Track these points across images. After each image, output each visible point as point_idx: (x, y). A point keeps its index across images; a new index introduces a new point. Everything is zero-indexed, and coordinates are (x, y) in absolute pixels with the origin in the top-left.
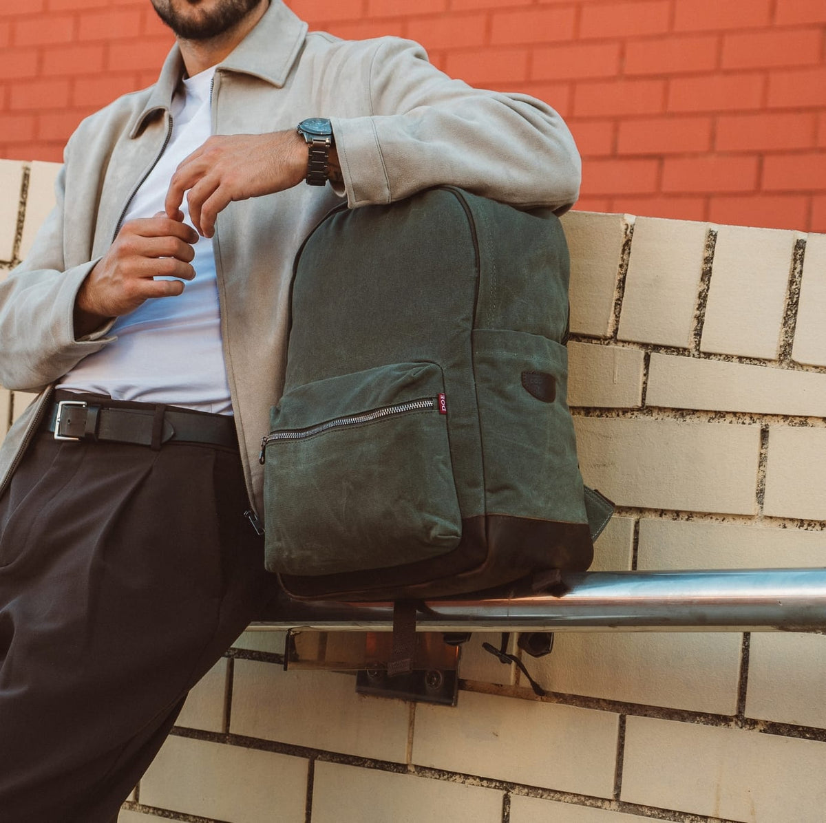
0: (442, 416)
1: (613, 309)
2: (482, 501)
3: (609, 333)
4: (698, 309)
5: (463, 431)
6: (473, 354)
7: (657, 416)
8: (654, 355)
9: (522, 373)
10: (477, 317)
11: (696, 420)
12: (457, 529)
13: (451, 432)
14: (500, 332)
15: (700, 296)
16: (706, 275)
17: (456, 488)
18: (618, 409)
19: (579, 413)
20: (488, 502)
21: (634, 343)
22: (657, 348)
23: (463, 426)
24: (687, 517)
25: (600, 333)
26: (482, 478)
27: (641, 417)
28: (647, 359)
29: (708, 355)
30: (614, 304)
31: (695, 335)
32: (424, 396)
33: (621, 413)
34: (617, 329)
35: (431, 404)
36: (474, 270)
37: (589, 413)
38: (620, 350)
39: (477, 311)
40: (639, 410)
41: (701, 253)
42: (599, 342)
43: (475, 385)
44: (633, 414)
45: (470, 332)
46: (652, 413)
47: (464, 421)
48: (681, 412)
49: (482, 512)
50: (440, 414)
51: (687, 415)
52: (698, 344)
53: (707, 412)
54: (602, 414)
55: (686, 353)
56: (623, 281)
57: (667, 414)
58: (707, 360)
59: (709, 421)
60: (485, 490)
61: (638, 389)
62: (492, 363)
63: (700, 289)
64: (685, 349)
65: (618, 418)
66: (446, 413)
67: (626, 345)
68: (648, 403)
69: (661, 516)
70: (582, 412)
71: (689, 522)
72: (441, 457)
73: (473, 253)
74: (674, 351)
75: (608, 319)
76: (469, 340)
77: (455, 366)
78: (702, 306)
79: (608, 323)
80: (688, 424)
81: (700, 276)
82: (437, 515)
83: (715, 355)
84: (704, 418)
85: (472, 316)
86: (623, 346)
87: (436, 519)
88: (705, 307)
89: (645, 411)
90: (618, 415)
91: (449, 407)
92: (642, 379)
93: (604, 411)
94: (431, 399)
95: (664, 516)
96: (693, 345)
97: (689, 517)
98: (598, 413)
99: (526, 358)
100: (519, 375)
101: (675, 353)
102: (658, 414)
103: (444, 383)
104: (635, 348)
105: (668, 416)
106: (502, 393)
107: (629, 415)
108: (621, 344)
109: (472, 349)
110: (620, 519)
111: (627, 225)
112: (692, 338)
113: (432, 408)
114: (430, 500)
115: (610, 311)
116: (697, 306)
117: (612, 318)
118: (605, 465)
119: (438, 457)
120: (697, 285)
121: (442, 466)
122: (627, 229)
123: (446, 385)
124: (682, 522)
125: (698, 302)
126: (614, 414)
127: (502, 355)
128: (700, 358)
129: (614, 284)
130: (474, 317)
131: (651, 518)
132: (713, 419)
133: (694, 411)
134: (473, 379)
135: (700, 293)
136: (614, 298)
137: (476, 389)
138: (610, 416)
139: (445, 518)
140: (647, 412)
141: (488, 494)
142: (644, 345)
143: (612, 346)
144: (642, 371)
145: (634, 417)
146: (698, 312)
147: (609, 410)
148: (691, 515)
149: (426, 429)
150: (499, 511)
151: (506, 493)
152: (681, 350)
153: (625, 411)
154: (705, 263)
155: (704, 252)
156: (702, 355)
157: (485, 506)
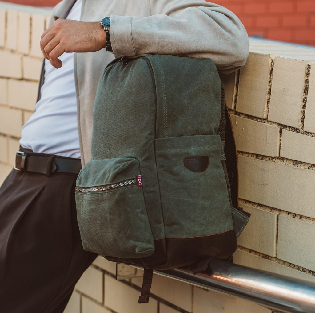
0: (140, 188)
1: (266, 104)
2: (163, 231)
3: (265, 117)
4: (303, 108)
5: (151, 194)
6: (155, 152)
7: (286, 162)
8: (284, 131)
9: (184, 159)
10: (157, 131)
11: (303, 167)
12: (152, 246)
13: (145, 195)
14: (169, 139)
15: (304, 101)
16: (306, 89)
17: (150, 225)
18: (269, 157)
19: (254, 156)
20: (166, 231)
21: (276, 123)
22: (285, 127)
23: (151, 192)
24: (299, 217)
25: (261, 116)
26: (162, 219)
27: (279, 162)
28: (281, 131)
29: (308, 133)
30: (266, 102)
31: (302, 121)
32: (129, 178)
33: (271, 159)
34: (268, 115)
35: (132, 182)
36: (154, 106)
37: (258, 156)
38: (269, 126)
39: (157, 128)
40: (278, 158)
41: (303, 78)
42: (261, 121)
43: (157, 169)
44: (276, 160)
45: (153, 141)
46: (284, 160)
47: (152, 189)
48: (297, 162)
49: (164, 237)
50: (138, 187)
51: (299, 163)
52: (303, 127)
53: (308, 164)
54: (263, 158)
55: (298, 131)
56: (270, 90)
57: (290, 162)
58: (307, 136)
59: (309, 169)
60: (164, 225)
61: (277, 147)
62: (165, 157)
63: (304, 97)
64: (297, 129)
65: (269, 161)
66: (142, 186)
67: (272, 123)
68: (281, 155)
69: (288, 214)
70: (255, 156)
71: (300, 220)
72: (139, 210)
73: (154, 96)
74: (293, 129)
75: (264, 110)
76: (153, 145)
77: (146, 160)
78: (304, 106)
79: (264, 111)
80: (299, 169)
81: (303, 90)
82: (138, 241)
83: (311, 133)
84: (306, 167)
85: (154, 131)
86: (271, 124)
87: (137, 243)
88: (306, 107)
89: (281, 159)
90: (270, 160)
91: (143, 182)
92: (278, 142)
93: (264, 157)
94: (133, 179)
95: (289, 214)
96: (301, 127)
97: (300, 217)
98: (261, 157)
99: (186, 150)
100: (182, 160)
101: (293, 130)
102: (287, 161)
103: (140, 170)
104: (276, 126)
105: (291, 163)
106: (171, 172)
107: (274, 160)
108: (270, 123)
109: (155, 150)
110: (271, 214)
111: (272, 60)
112: (300, 123)
113: (133, 184)
114: (134, 234)
115: (265, 106)
116: (302, 106)
117: (266, 109)
118: (264, 185)
119: (137, 210)
120: (302, 95)
121: (140, 215)
122: (272, 62)
123: (141, 171)
124: (297, 219)
125: (303, 104)
126: (268, 159)
127: (170, 151)
128: (304, 134)
129: (266, 91)
130: (155, 132)
131: (284, 215)
132: (311, 167)
133: (302, 163)
134: (156, 166)
135: (304, 99)
136: (267, 99)
137: (157, 171)
138: (266, 159)
139: (143, 242)
140: (282, 160)
141: (166, 227)
142: (280, 124)
143: (266, 124)
144: (279, 138)
145: (276, 161)
146: (303, 109)
147: (266, 157)
148: (301, 217)
149: (130, 196)
150: (172, 236)
151: (175, 226)
152: (296, 129)
153: (272, 158)
154: (306, 83)
155: (305, 77)
156: (305, 133)
157: (165, 233)
